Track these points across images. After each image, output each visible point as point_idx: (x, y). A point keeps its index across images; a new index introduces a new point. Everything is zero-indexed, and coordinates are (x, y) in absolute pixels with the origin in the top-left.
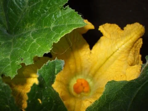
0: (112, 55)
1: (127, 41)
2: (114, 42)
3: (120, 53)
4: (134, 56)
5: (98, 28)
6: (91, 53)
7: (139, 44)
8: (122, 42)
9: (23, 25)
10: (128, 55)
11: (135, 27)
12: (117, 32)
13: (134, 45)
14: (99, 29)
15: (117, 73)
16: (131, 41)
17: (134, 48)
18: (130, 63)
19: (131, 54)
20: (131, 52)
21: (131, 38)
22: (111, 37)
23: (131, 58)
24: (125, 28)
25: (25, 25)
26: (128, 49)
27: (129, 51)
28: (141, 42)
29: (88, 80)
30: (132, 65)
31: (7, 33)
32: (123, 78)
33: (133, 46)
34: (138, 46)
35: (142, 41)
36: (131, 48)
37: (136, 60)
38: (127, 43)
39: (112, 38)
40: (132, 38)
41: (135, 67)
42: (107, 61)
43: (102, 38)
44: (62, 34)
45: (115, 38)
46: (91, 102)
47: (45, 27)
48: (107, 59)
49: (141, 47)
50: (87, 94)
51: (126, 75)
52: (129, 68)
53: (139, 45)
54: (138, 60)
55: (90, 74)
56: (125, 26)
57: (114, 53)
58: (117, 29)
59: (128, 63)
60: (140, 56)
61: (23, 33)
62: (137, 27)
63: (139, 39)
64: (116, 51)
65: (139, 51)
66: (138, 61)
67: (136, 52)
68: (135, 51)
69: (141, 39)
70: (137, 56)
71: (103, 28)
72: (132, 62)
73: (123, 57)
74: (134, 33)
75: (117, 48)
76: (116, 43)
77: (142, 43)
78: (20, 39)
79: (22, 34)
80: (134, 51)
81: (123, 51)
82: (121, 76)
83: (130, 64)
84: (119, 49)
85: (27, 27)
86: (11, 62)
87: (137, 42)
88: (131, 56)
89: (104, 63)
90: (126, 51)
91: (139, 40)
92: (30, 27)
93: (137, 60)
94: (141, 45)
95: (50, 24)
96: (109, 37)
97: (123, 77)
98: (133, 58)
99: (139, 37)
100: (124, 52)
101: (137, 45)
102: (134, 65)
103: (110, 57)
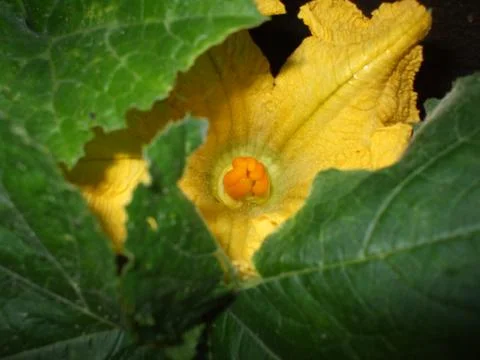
0: (333, 93)
1: (378, 54)
2: (342, 56)
3: (358, 89)
4: (397, 96)
5: (298, 10)
6: (274, 85)
7: (414, 61)
8: (365, 58)
9: (79, 9)
10: (380, 95)
11: (403, 13)
12: (353, 24)
13: (396, 66)
14: (300, 16)
15: (347, 142)
16: (388, 54)
17: (396, 74)
18: (383, 116)
19: (387, 90)
20: (388, 84)
21: (389, 46)
22: (332, 39)
23: (387, 102)
24: (375, 13)
25: (84, 7)
26: (381, 77)
27: (385, 81)
28: (417, 57)
29: (266, 161)
30: (389, 122)
31: (29, 31)
32: (363, 156)
33: (394, 69)
34: (408, 68)
35: (420, 52)
36: (389, 75)
37: (400, 109)
38: (379, 59)
39: (337, 42)
40: (393, 45)
41: (395, 130)
42: (320, 110)
43: (307, 42)
44: (199, 47)
45: (344, 44)
46: (274, 223)
47: (148, 21)
48: (321, 103)
49: (417, 70)
50: (261, 201)
51: (370, 150)
52: (381, 131)
53: (413, 64)
54: (409, 108)
55: (271, 145)
56: (376, 7)
57: (339, 86)
58: (354, 14)
59: (378, 116)
60: (414, 95)
61: (78, 32)
62: (410, 13)
63: (413, 47)
64: (346, 82)
65: (411, 82)
66: (406, 110)
67: (403, 84)
68: (400, 81)
69: (419, 49)
70: (406, 97)
71: (310, 13)
72: (389, 114)
73: (365, 98)
74: (399, 32)
75: (348, 73)
76: (348, 57)
77: (420, 59)
78: (76, 53)
79: (79, 37)
80: (397, 83)
81: (367, 83)
82: (358, 152)
83: (385, 120)
84: (355, 76)
85: (90, 14)
86: (59, 121)
87: (407, 57)
88: (387, 95)
89: (312, 114)
90: (374, 82)
91: (413, 51)
92: (100, 14)
93: (404, 108)
94: (419, 65)
95: (161, 13)
96: (327, 39)
97: (361, 154)
98: (393, 103)
99: (414, 42)
100: (370, 85)
101: (407, 65)
102: (395, 122)
103: (327, 98)
